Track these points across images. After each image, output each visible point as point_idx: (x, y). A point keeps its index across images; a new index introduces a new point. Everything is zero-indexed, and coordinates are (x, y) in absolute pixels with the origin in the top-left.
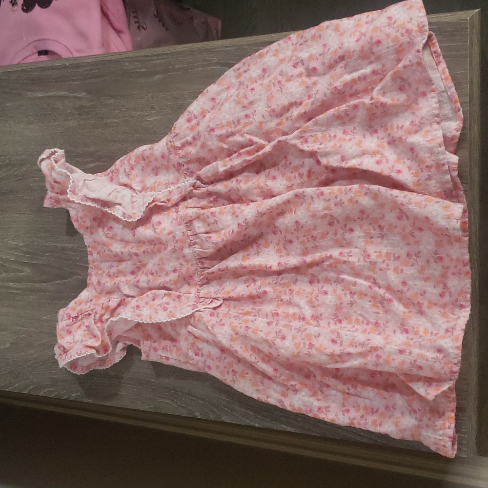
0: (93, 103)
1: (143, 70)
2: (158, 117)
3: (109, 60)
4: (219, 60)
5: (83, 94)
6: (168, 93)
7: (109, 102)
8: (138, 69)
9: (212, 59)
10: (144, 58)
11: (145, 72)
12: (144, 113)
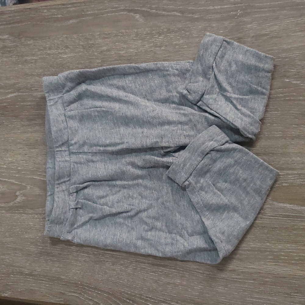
0: (14, 44)
1: (59, 16)
2: (72, 55)
3: (30, 8)
4: (126, 7)
5: (6, 37)
6: (81, 35)
7: (29, 43)
8: (55, 15)
9: (120, 6)
10: (60, 6)
11: (61, 17)
12: (60, 51)
